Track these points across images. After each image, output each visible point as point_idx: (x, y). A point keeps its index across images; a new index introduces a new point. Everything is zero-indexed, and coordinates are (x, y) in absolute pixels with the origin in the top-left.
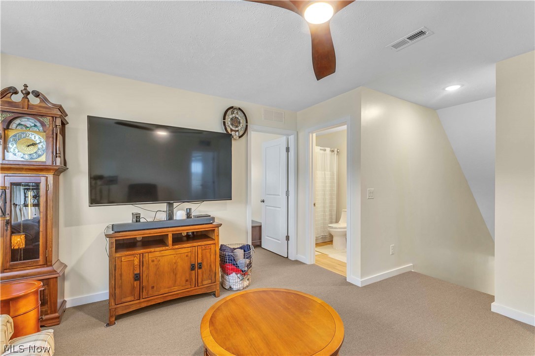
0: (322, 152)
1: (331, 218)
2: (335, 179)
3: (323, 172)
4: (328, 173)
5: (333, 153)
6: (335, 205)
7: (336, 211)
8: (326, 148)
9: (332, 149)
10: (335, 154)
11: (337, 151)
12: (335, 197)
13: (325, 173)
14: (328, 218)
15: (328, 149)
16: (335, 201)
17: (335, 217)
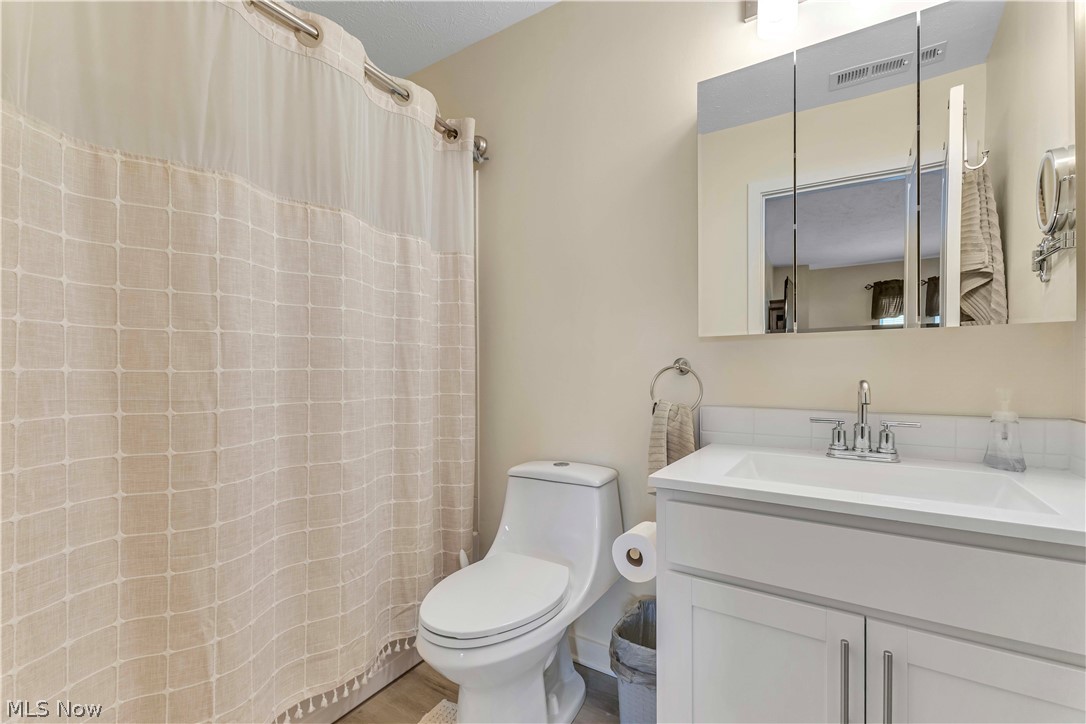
0: (385, 100)
1: (446, 539)
2: (469, 292)
3: (395, 236)
4: (424, 252)
5: (454, 145)
6: (467, 439)
7: (472, 474)
8: (415, 89)
9: (451, 122)
10: (463, 148)
11: (477, 147)
12: (466, 394)
13: (404, 246)
14: (424, 526)
15: (424, 105)
16: (467, 417)
17: (469, 508)
